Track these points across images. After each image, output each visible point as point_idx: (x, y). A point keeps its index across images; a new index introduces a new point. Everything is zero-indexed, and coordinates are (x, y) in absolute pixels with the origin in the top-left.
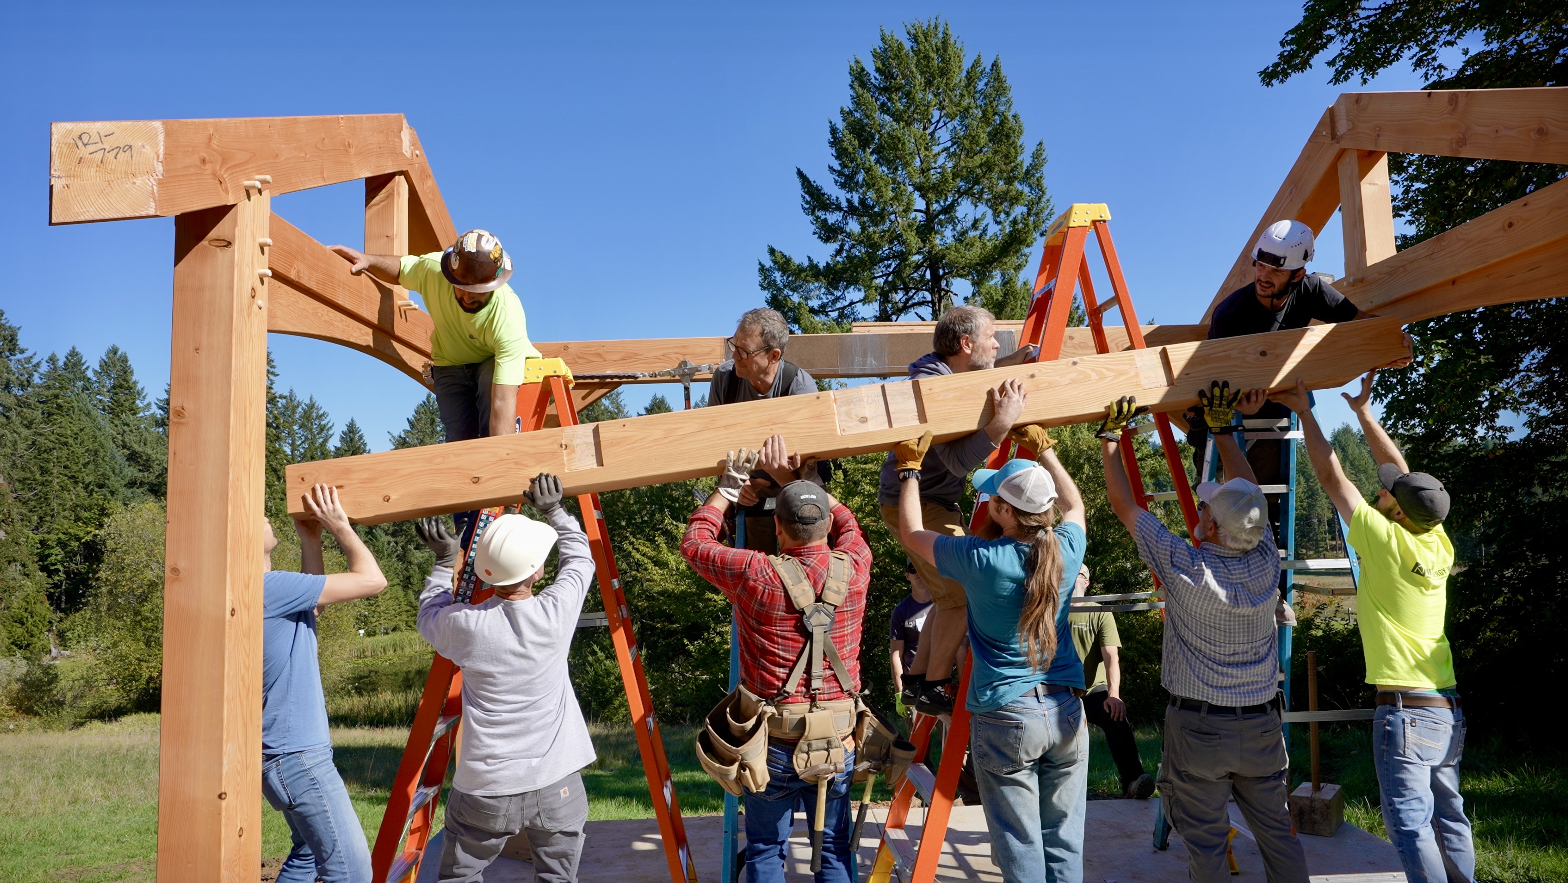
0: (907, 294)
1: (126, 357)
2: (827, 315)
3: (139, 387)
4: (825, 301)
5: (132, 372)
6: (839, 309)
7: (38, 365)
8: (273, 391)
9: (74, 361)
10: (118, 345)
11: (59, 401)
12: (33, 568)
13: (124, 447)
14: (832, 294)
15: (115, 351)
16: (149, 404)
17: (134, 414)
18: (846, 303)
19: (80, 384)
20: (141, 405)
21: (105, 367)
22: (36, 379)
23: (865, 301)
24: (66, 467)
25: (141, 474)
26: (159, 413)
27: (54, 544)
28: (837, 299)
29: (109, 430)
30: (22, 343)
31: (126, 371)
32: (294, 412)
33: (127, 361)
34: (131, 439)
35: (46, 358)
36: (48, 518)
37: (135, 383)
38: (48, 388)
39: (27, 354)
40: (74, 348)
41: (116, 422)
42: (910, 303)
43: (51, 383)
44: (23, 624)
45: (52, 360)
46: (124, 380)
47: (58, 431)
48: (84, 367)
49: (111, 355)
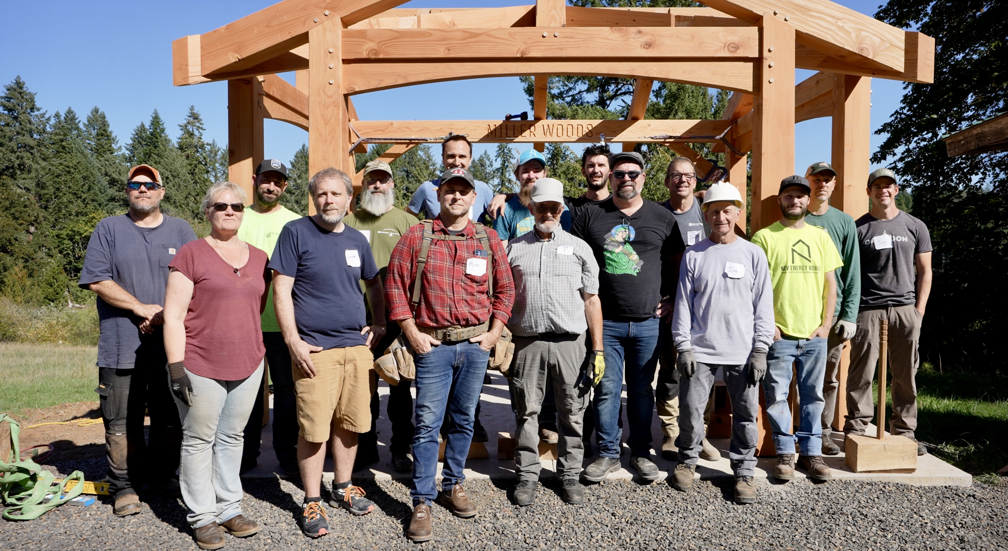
0: (617, 86)
1: (104, 115)
2: (563, 100)
3: (113, 135)
4: (562, 90)
5: (108, 125)
6: (571, 96)
7: (49, 119)
8: (202, 140)
9: (71, 117)
10: (98, 107)
11: (64, 143)
12: (55, 252)
13: (106, 174)
14: (567, 86)
15: (96, 111)
16: (120, 148)
17: (112, 153)
18: (577, 92)
19: (75, 132)
20: (115, 147)
21: (91, 123)
22: (48, 129)
23: (588, 91)
24: (70, 187)
25: (117, 193)
26: (127, 153)
27: (65, 237)
28: (570, 89)
29: (97, 164)
30: (38, 104)
31: (105, 124)
32: (216, 155)
33: (105, 118)
34: (111, 170)
35: (53, 115)
36: (60, 220)
37: (111, 132)
38: (56, 134)
39: (42, 112)
40: (70, 108)
41: (100, 158)
42: (619, 92)
43: (58, 131)
44: (51, 286)
45: (57, 115)
46: (104, 130)
47: (65, 163)
48: (77, 121)
49: (94, 113)
